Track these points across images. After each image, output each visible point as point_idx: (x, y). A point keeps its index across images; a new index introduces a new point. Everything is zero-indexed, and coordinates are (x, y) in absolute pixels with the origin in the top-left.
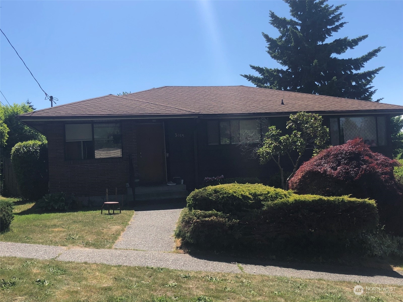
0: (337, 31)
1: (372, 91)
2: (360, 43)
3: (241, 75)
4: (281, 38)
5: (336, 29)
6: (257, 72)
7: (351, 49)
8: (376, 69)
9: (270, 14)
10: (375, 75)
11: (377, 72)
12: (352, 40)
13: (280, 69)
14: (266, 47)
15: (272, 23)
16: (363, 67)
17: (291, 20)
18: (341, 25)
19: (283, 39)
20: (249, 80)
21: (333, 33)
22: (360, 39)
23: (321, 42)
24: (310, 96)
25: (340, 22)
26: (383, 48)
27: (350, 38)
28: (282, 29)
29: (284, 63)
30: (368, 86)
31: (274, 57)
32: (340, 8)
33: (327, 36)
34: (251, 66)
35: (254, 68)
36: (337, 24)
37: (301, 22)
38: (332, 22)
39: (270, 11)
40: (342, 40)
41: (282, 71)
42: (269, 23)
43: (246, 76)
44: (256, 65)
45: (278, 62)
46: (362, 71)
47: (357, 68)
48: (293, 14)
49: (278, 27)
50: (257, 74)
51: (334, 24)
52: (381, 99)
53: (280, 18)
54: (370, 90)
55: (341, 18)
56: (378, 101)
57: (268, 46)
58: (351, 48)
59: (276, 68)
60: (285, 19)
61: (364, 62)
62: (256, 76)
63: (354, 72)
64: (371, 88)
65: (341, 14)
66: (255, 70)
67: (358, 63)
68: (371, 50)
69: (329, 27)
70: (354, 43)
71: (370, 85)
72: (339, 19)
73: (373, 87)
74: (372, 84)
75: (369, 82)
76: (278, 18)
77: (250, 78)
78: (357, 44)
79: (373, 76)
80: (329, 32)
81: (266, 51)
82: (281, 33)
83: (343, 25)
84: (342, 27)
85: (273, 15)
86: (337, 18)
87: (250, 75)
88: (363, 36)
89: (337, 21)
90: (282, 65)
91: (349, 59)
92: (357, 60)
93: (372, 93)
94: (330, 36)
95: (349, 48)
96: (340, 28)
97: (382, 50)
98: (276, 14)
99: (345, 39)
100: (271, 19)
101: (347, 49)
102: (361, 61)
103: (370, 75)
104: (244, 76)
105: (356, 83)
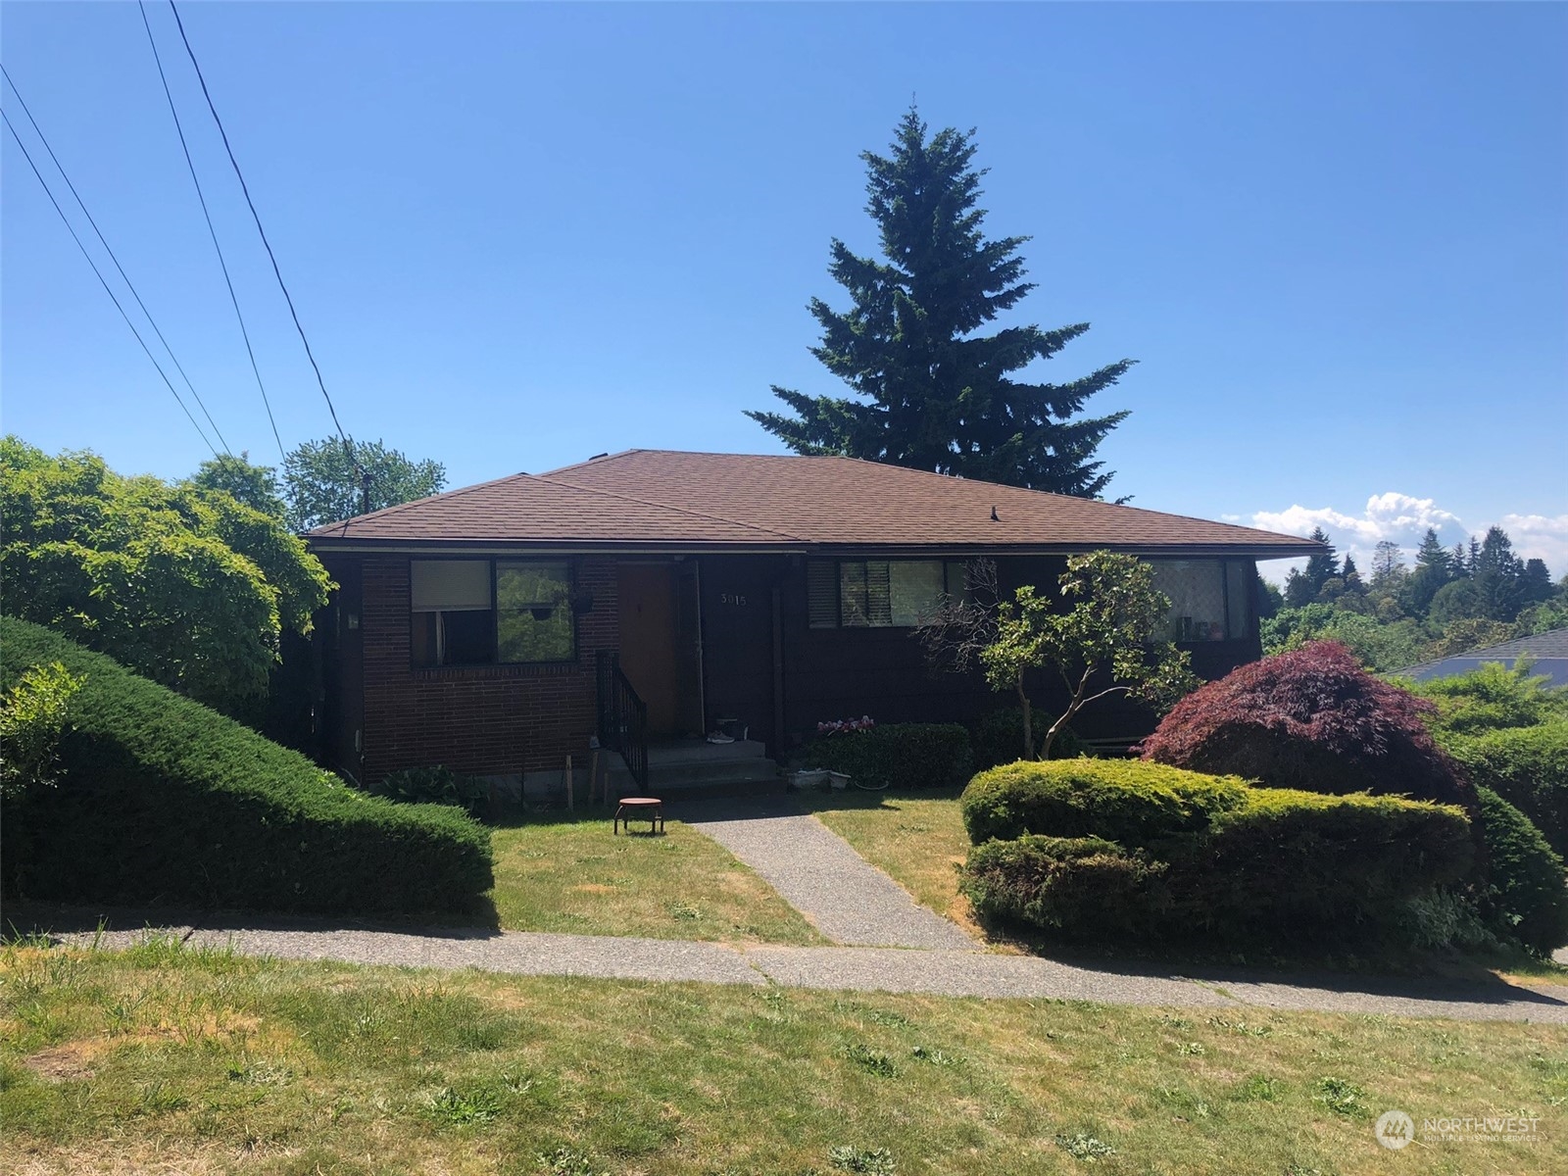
0: (1010, 307)
1: (1103, 476)
2: (1068, 344)
3: (747, 413)
4: (857, 314)
5: (1006, 301)
6: (791, 406)
7: (1044, 358)
8: (1109, 417)
9: (832, 247)
10: (1109, 431)
11: (1113, 425)
12: (1048, 334)
13: (852, 402)
14: (820, 338)
15: (835, 273)
16: (1080, 409)
17: (890, 270)
18: (1021, 291)
19: (863, 320)
20: (768, 429)
21: (1000, 312)
22: (1069, 333)
23: (961, 332)
24: (924, 475)
25: (1017, 283)
26: (1132, 362)
27: (1043, 329)
28: (860, 291)
29: (868, 386)
30: (1085, 462)
31: (839, 369)
32: (1017, 245)
33: (983, 320)
34: (775, 389)
35: (782, 394)
36: (1007, 287)
37: (912, 275)
38: (995, 284)
39: (834, 240)
40: (1022, 332)
41: (857, 408)
42: (829, 270)
43: (759, 417)
44: (789, 388)
45: (847, 383)
46: (1074, 419)
47: (1064, 412)
48: (892, 251)
49: (853, 285)
50: (790, 413)
51: (1001, 287)
52: (1126, 499)
53: (860, 259)
54: (1093, 471)
55: (1019, 271)
56: (1119, 502)
57: (825, 336)
58: (1046, 355)
59: (841, 399)
60: (872, 263)
61: (1082, 395)
62: (787, 419)
63: (1054, 420)
64: (1096, 465)
65: (1018, 261)
66: (786, 402)
67: (1067, 397)
68: (1102, 367)
69: (987, 294)
70: (1053, 342)
71: (1092, 456)
72: (1015, 275)
73: (1101, 463)
74: (1096, 457)
75: (1088, 449)
76: (854, 259)
77: (770, 422)
78: (1060, 346)
79: (1100, 433)
80: (987, 309)
81: (808, 348)
82: (858, 300)
83: (1026, 292)
84: (1021, 297)
85: (840, 251)
86: (1010, 271)
87: (770, 414)
88: (1076, 327)
89: (1010, 280)
90: (856, 391)
91: (1042, 385)
92: (1064, 389)
93: (1102, 481)
94: (990, 317)
95: (1039, 355)
96: (1018, 298)
97: (1131, 368)
98: (849, 247)
99: (1031, 330)
100: (835, 261)
101: (1033, 356)
102: (1076, 394)
103: (1091, 432)
104: (753, 416)
105: (1056, 450)
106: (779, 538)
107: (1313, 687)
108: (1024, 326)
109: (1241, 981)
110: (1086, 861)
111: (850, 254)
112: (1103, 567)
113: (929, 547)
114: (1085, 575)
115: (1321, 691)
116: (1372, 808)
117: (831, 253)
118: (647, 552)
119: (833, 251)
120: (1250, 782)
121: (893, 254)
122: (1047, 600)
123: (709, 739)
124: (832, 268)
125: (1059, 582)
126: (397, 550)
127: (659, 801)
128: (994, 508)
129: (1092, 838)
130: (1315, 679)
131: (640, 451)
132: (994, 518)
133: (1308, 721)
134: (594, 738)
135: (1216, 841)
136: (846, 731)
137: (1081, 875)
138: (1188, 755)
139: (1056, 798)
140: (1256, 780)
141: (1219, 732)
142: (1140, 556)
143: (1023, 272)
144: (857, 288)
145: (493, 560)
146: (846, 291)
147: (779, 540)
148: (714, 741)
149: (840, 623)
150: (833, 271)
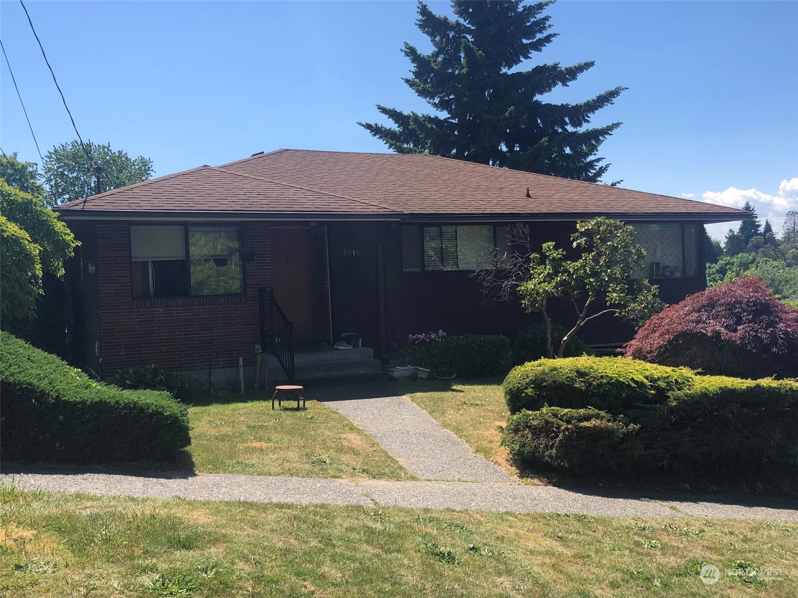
0: (540, 50)
1: (603, 167)
2: (580, 76)
3: (360, 124)
4: (436, 55)
5: (538, 46)
6: (391, 120)
7: (563, 86)
8: (608, 127)
9: (418, 7)
10: (607, 136)
11: (609, 132)
12: (566, 69)
13: (433, 116)
14: (410, 71)
15: (421, 26)
16: (588, 121)
17: (458, 23)
18: (548, 39)
19: (440, 59)
20: (375, 135)
21: (533, 54)
22: (581, 68)
23: (507, 68)
24: (481, 167)
25: (546, 33)
26: (623, 89)
27: (564, 65)
28: (438, 39)
29: (443, 105)
30: (591, 158)
31: (423, 93)
32: (545, 7)
33: (522, 59)
34: (379, 108)
35: (384, 111)
36: (539, 36)
37: (472, 28)
38: (530, 33)
39: (420, 3)
40: (548, 67)
41: (436, 120)
42: (416, 24)
43: (368, 126)
44: (389, 106)
45: (429, 103)
46: (581, 130)
47: (577, 123)
48: (459, 10)
49: (432, 35)
50: (390, 124)
51: (535, 37)
52: (618, 182)
53: (438, 16)
54: (596, 164)
55: (546, 26)
56: (613, 185)
57: (413, 69)
58: (564, 84)
59: (425, 114)
60: (446, 19)
61: (589, 112)
62: (388, 128)
63: (570, 128)
64: (598, 160)
65: (547, 18)
66: (387, 116)
67: (579, 113)
68: (603, 92)
69: (525, 41)
70: (570, 74)
71: (595, 154)
72: (544, 28)
73: (602, 158)
74: (599, 154)
75: (593, 149)
76: (434, 16)
77: (376, 130)
78: (574, 78)
79: (601, 138)
80: (525, 52)
81: (402, 78)
82: (436, 45)
83: (551, 39)
84: (548, 43)
85: (424, 11)
86: (541, 25)
87: (376, 125)
88: (585, 64)
89: (540, 32)
90: (435, 109)
91: (562, 104)
92: (577, 107)
93: (602, 171)
94: (527, 57)
95: (560, 84)
96: (546, 44)
97: (623, 93)
98: (430, 8)
99: (555, 67)
100: (420, 17)
101: (555, 84)
102: (585, 111)
103: (596, 136)
104: (364, 126)
105: (571, 149)
106: (382, 210)
107: (739, 308)
108: (550, 63)
109: (686, 500)
110: (586, 424)
111: (431, 13)
112: (601, 229)
113: (484, 216)
114: (588, 234)
115: (744, 310)
116: (776, 388)
117: (418, 12)
118: (292, 220)
119: (419, 11)
120: (695, 371)
121: (460, 13)
122: (563, 251)
123: (335, 347)
124: (418, 22)
125: (571, 239)
126: (121, 219)
127: (302, 387)
128: (528, 190)
129: (590, 409)
130: (740, 302)
131: (286, 150)
132: (528, 196)
133: (735, 331)
134: (258, 346)
135: (672, 410)
136: (428, 340)
137: (582, 433)
138: (655, 354)
139: (566, 383)
140: (700, 370)
141: (676, 338)
142: (625, 221)
143: (550, 26)
144: (435, 37)
145: (186, 225)
146: (428, 38)
147: (382, 211)
148: (339, 348)
149: (423, 266)
150: (419, 25)
